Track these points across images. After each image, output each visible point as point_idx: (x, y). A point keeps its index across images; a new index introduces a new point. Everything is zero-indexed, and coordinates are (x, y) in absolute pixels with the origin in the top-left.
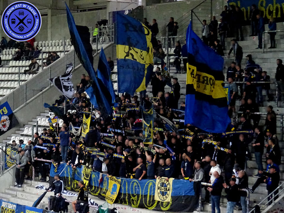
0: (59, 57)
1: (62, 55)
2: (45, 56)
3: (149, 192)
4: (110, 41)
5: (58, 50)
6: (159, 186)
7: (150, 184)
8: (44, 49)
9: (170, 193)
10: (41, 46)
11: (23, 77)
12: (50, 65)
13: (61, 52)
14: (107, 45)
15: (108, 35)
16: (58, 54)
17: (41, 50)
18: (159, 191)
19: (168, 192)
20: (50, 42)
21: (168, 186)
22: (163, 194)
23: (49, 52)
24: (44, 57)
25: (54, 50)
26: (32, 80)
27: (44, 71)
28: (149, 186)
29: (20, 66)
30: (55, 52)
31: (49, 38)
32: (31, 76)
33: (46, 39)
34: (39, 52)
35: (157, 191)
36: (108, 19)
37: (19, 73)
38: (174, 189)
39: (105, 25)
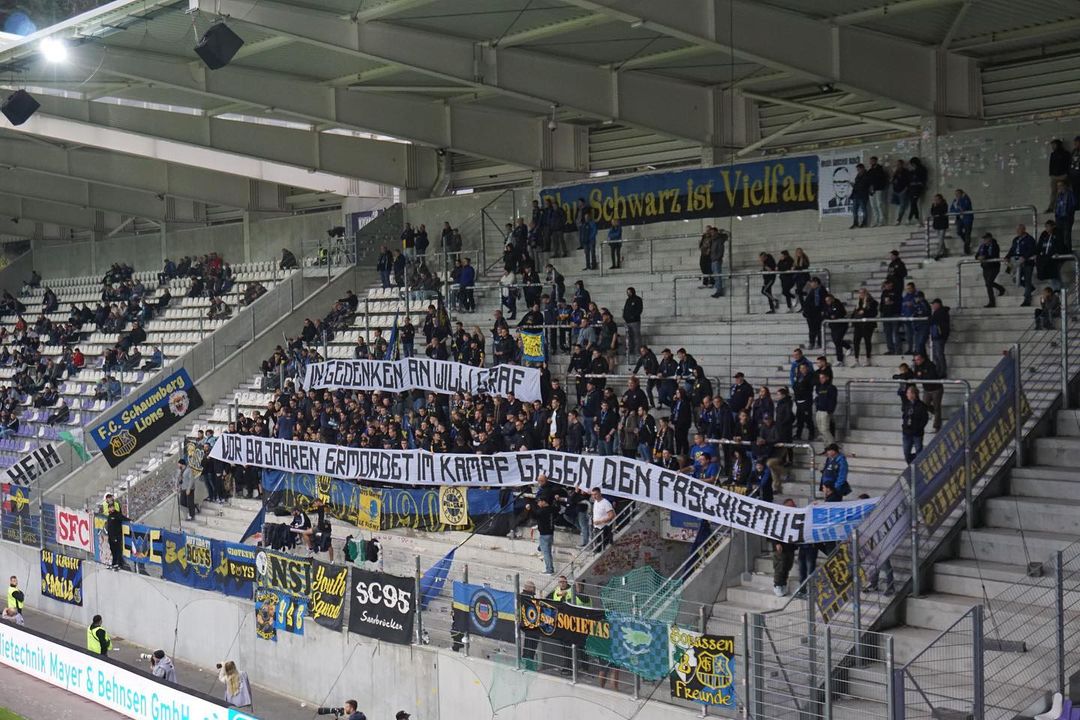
0: (266, 291)
1: (270, 287)
2: (243, 288)
3: (431, 511)
4: (349, 261)
5: (263, 279)
6: (445, 499)
7: (431, 498)
8: (239, 278)
9: (464, 510)
10: (235, 272)
11: (207, 325)
12: (252, 304)
13: (268, 281)
14: (346, 269)
15: (346, 252)
16: (264, 285)
17: (235, 278)
18: (446, 507)
19: (461, 509)
20: (250, 265)
21: (460, 500)
22: (454, 512)
23: (249, 283)
24: (241, 291)
25: (256, 278)
26: (224, 329)
27: (243, 315)
28: (430, 502)
29: (199, 307)
30: (257, 282)
31: (247, 260)
32: (219, 324)
33: (242, 260)
34: (233, 282)
35: (443, 509)
36: (344, 226)
37: (201, 319)
38: (469, 503)
39: (340, 235)
